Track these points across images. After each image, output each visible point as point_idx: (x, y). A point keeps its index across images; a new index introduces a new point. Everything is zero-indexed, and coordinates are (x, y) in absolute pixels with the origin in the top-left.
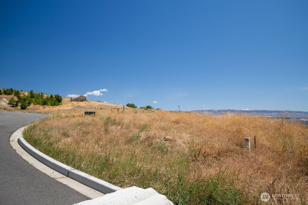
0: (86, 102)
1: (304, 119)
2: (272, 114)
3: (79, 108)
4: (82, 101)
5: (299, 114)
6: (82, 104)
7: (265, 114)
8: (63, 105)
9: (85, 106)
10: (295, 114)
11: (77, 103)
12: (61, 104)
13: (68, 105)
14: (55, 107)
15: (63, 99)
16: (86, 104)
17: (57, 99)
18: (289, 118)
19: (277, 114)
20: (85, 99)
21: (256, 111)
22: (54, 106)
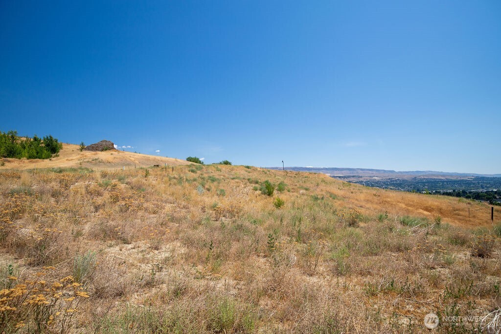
0: (113, 152)
1: (376, 178)
2: (343, 172)
3: (96, 164)
4: (106, 150)
5: (370, 172)
6: (103, 155)
7: (335, 172)
8: (61, 156)
9: (110, 160)
10: (368, 172)
11: (93, 153)
12: (57, 156)
13: (70, 158)
14: (36, 162)
15: (64, 146)
16: (112, 156)
17: (48, 145)
18: (361, 177)
19: (348, 172)
20: (111, 146)
21: (326, 169)
22: (35, 158)
